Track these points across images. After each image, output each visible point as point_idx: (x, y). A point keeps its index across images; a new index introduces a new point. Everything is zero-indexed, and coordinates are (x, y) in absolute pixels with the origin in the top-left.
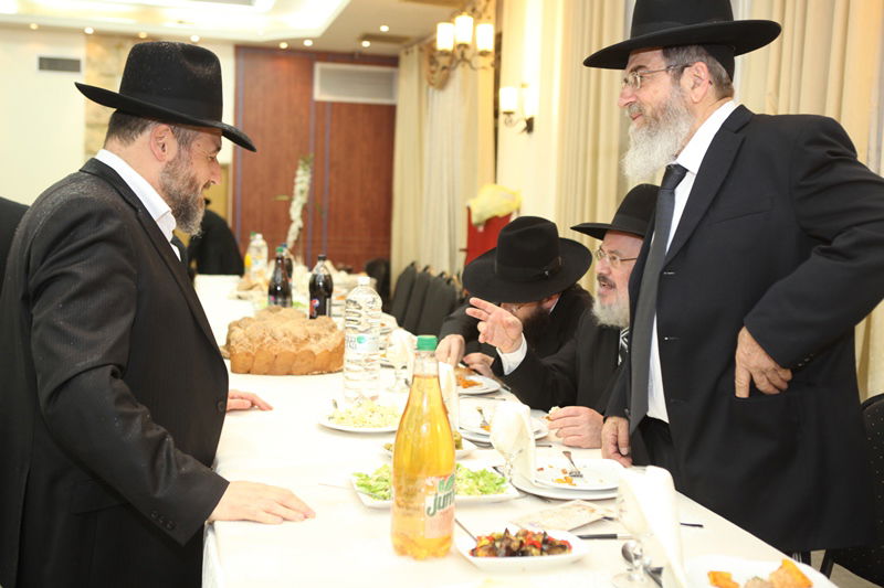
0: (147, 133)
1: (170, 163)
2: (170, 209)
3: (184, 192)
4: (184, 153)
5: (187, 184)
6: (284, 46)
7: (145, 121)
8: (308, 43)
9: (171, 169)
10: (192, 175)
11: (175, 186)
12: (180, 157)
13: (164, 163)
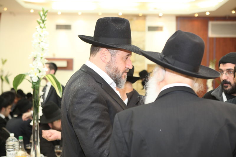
0: (100, 52)
1: (108, 63)
2: (113, 81)
3: (114, 73)
4: (113, 58)
5: (115, 70)
6: (196, 15)
7: (99, 48)
8: (208, 14)
9: (109, 65)
10: (117, 67)
11: (111, 71)
12: (111, 60)
13: (106, 63)
